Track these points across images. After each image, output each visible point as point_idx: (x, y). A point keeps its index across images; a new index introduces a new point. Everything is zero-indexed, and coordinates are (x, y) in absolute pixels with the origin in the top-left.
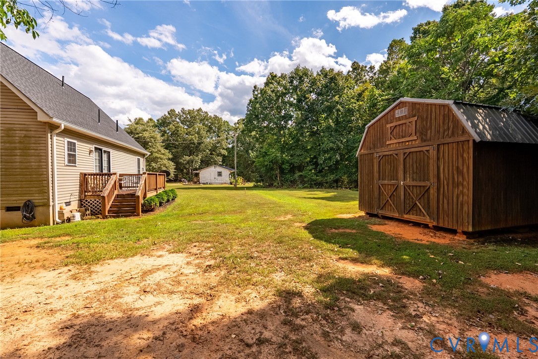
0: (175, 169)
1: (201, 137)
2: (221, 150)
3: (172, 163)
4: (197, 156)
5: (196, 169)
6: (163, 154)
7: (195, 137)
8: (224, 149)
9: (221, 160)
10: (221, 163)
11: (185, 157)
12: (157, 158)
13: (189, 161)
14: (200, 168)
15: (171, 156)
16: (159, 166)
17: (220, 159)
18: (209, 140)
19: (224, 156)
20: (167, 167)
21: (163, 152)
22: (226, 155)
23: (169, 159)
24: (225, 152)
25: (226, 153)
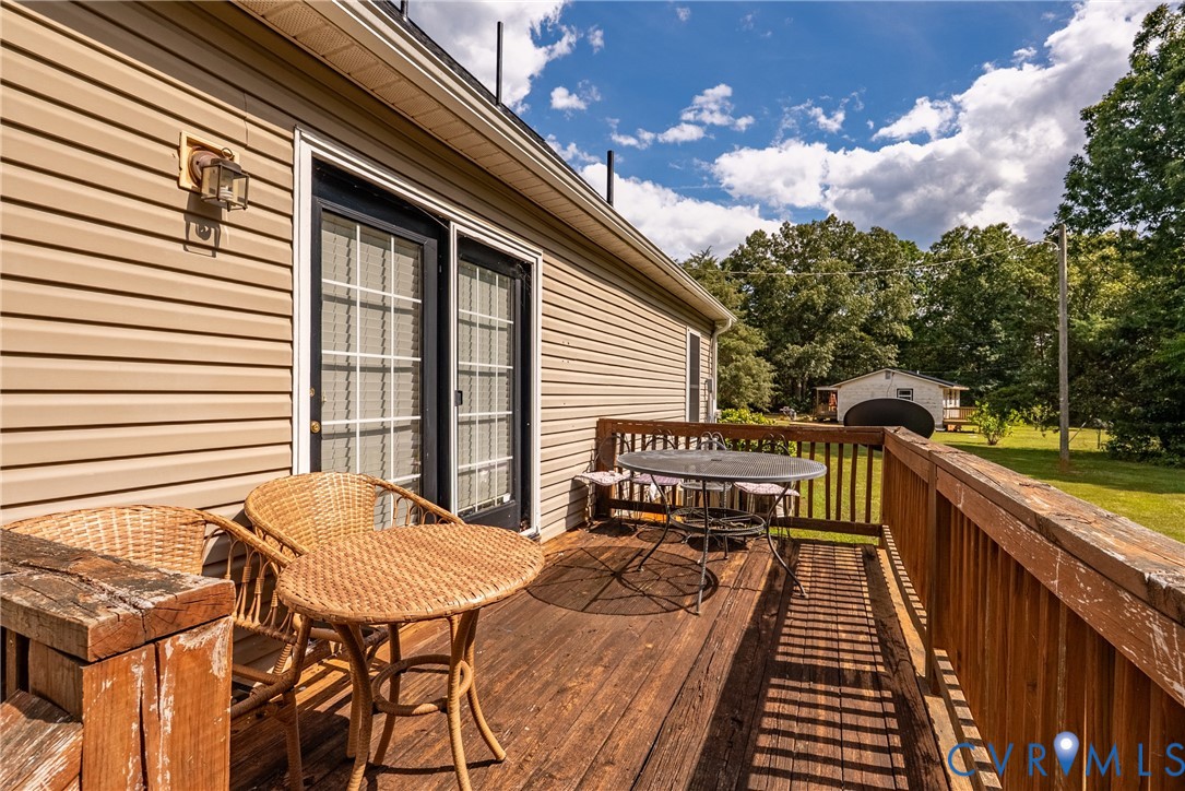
0: (775, 381)
1: (835, 292)
2: (896, 325)
3: (768, 364)
4: (823, 343)
5: (823, 381)
6: (744, 339)
7: (819, 293)
8: (901, 321)
9: (894, 356)
10: (894, 363)
11: (791, 347)
12: (731, 350)
13: (799, 359)
14: (831, 380)
15: (763, 345)
16: (734, 373)
17: (892, 351)
18: (859, 299)
19: (902, 343)
20: (753, 376)
21: (743, 332)
22: (910, 338)
23: (758, 354)
24: (905, 332)
25: (910, 333)
